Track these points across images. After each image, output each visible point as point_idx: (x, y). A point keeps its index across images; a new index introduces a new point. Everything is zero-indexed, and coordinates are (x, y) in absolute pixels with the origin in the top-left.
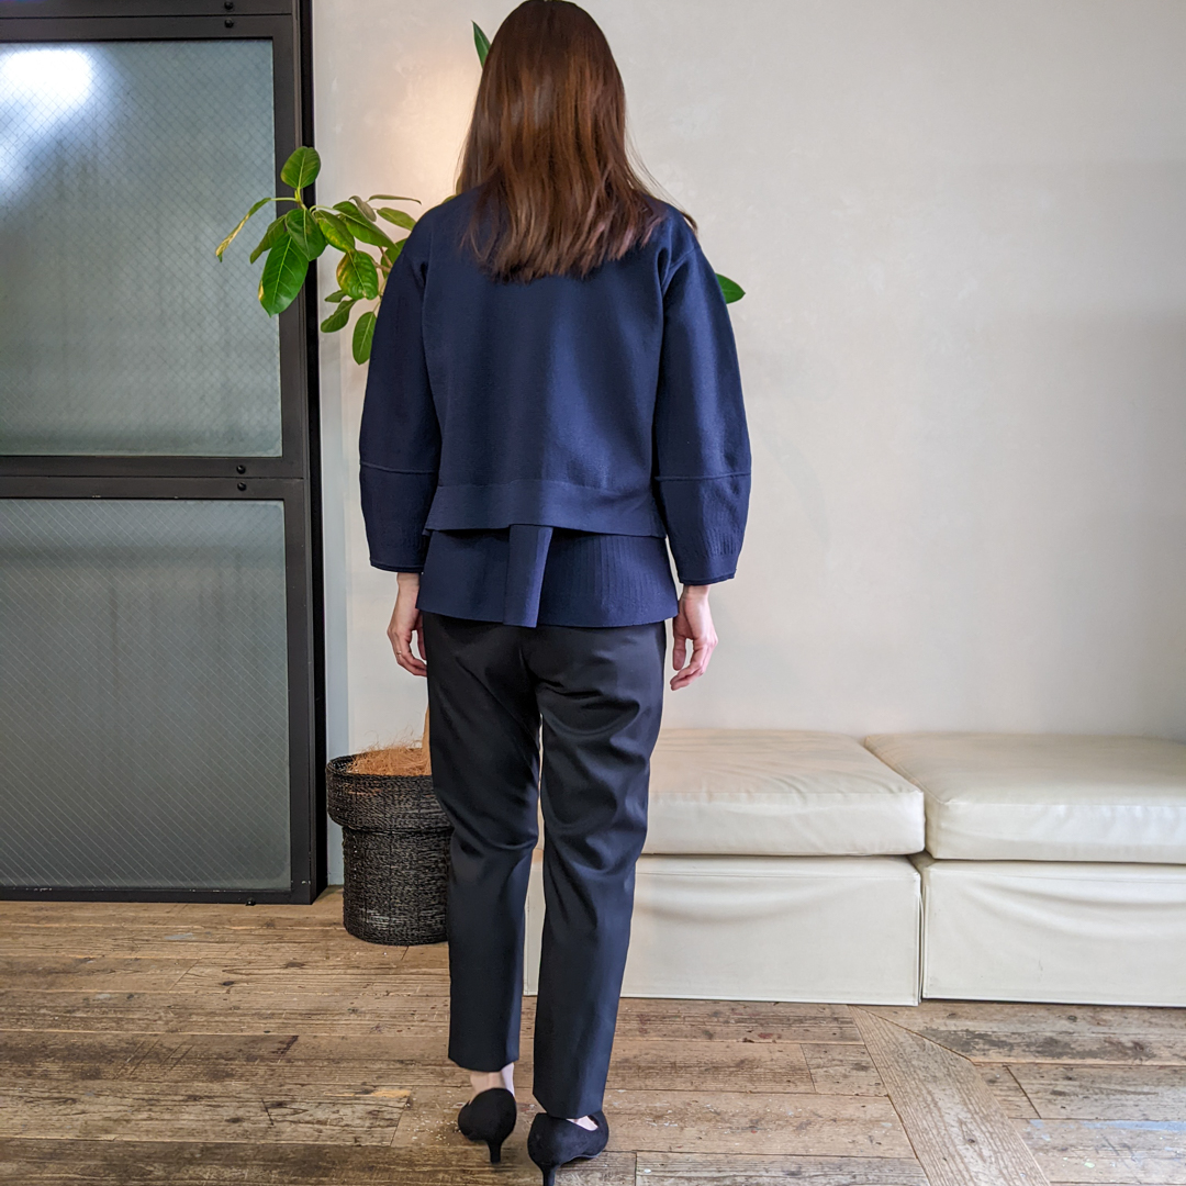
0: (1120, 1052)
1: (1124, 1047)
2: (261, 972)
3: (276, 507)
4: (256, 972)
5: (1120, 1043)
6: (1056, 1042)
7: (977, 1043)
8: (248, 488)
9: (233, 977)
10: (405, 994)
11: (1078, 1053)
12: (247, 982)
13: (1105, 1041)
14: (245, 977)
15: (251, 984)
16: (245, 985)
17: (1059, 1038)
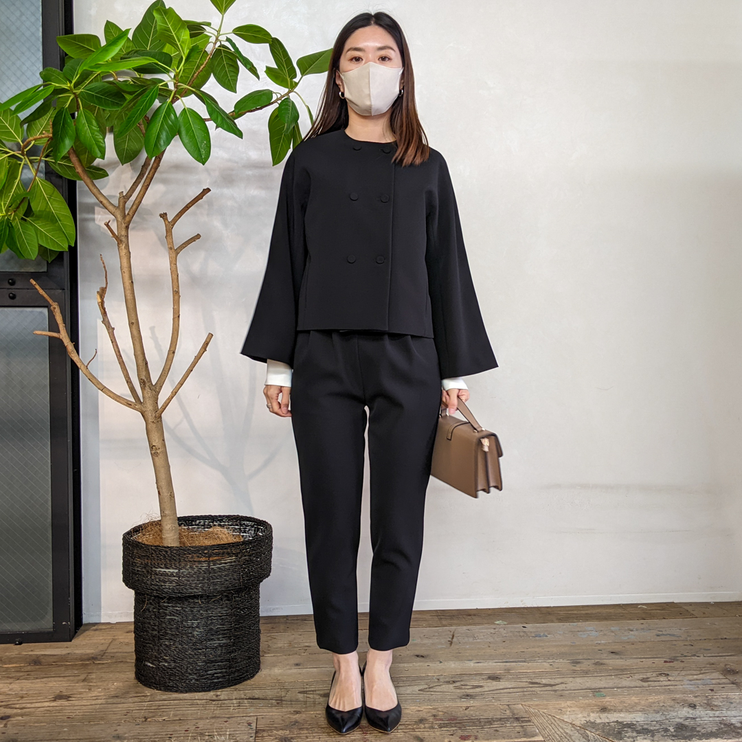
0: (733, 731)
1: (735, 727)
2: (33, 706)
3: (41, 312)
4: (29, 705)
5: (732, 724)
6: (686, 727)
7: (627, 732)
8: (17, 298)
9: (9, 711)
10: (160, 719)
11: (703, 734)
12: (22, 715)
13: (721, 723)
14: (19, 711)
15: (25, 718)
16: (20, 718)
17: (686, 723)
